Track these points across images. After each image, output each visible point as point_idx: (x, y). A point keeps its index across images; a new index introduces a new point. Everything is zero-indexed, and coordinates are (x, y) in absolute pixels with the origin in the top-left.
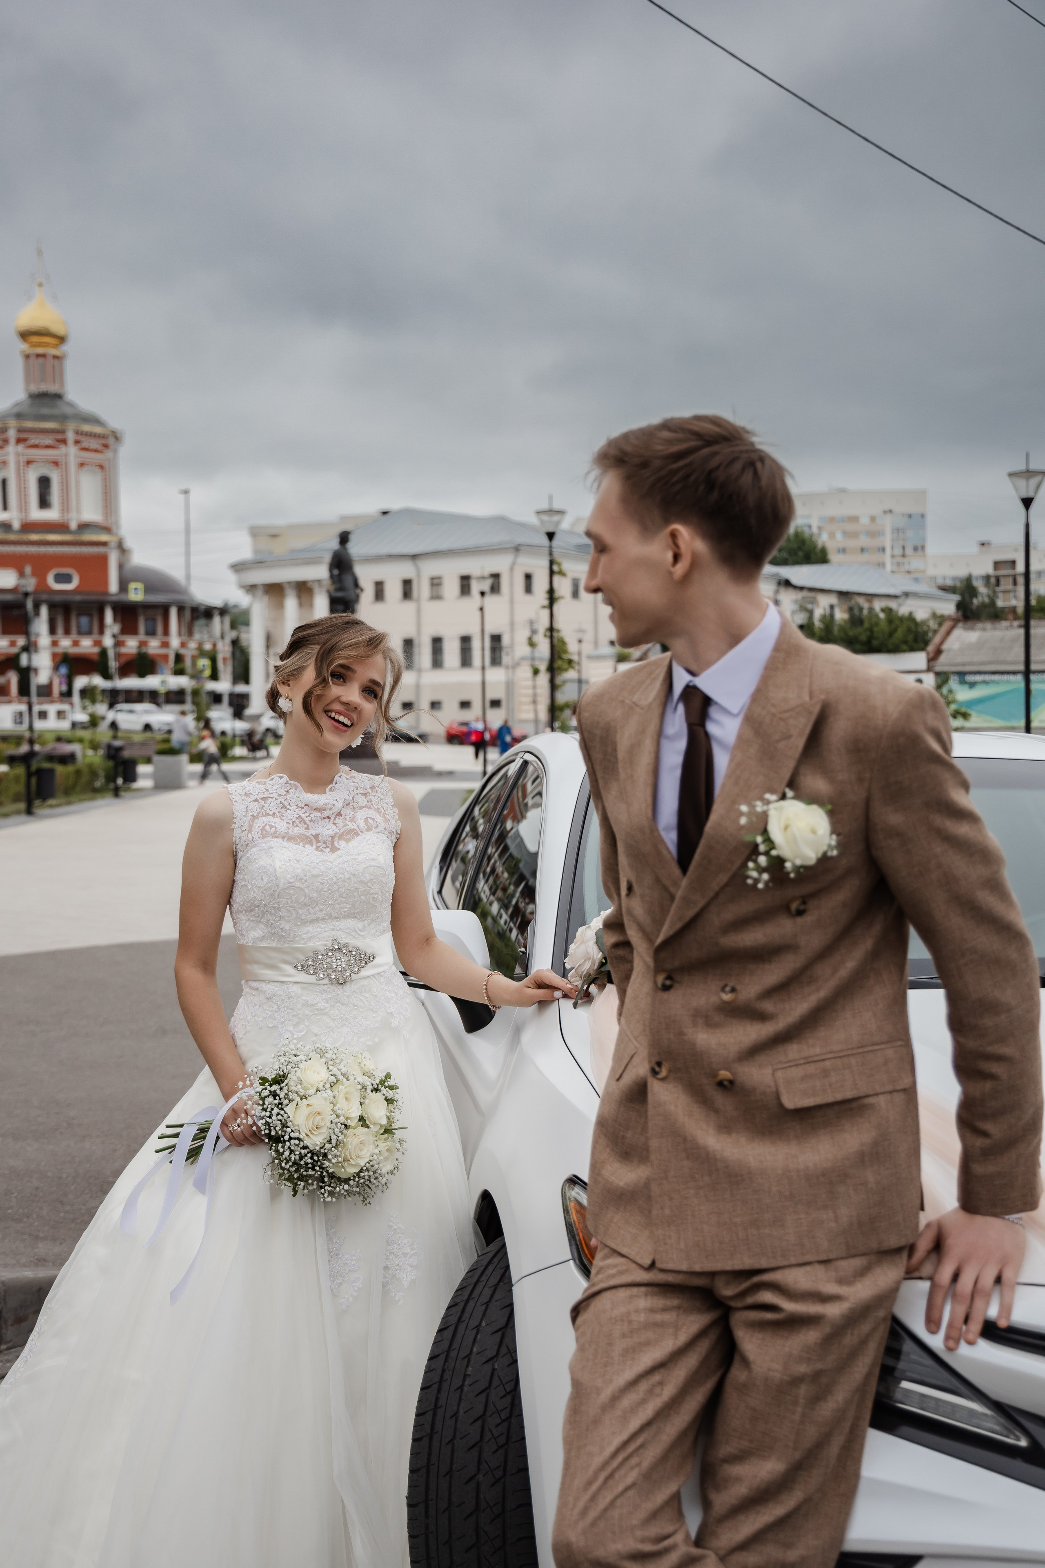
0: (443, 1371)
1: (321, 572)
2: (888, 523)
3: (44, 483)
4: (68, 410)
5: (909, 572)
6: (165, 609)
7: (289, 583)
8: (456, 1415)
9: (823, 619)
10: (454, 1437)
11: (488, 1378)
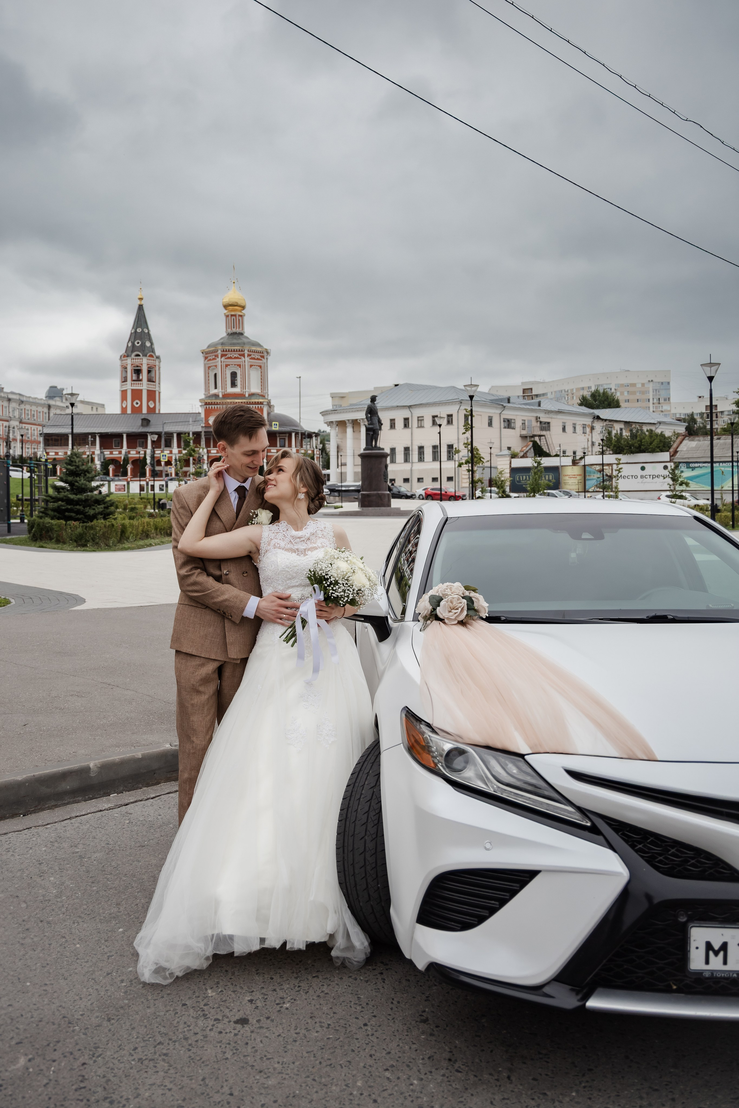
0: (352, 792)
1: (361, 415)
2: (651, 386)
3: (234, 375)
4: (245, 340)
5: (662, 411)
6: (290, 434)
7: (348, 420)
8: (356, 810)
9: (616, 434)
10: (356, 820)
11: (371, 795)
